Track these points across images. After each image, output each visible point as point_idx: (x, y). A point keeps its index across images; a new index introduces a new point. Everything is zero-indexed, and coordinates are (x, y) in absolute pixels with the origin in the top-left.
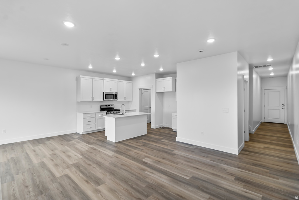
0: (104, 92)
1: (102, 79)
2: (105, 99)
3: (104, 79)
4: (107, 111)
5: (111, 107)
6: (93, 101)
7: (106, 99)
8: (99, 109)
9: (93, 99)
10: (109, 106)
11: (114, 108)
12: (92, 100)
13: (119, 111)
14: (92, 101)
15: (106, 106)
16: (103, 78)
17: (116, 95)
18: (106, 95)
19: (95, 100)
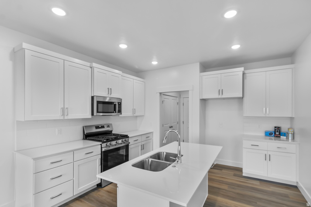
0: (93, 98)
1: (88, 64)
2: (95, 114)
3: (94, 65)
4: (104, 142)
5: (106, 129)
6: (66, 118)
7: (98, 112)
8: (81, 136)
9: (66, 114)
10: (103, 127)
11: (112, 131)
12: (63, 115)
13: (126, 139)
14: (62, 118)
15: (97, 127)
16: (91, 62)
17: (120, 104)
18: (98, 102)
19: (71, 116)
